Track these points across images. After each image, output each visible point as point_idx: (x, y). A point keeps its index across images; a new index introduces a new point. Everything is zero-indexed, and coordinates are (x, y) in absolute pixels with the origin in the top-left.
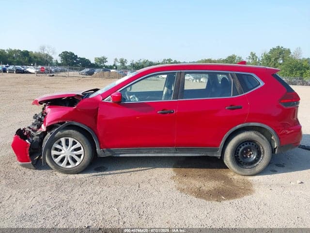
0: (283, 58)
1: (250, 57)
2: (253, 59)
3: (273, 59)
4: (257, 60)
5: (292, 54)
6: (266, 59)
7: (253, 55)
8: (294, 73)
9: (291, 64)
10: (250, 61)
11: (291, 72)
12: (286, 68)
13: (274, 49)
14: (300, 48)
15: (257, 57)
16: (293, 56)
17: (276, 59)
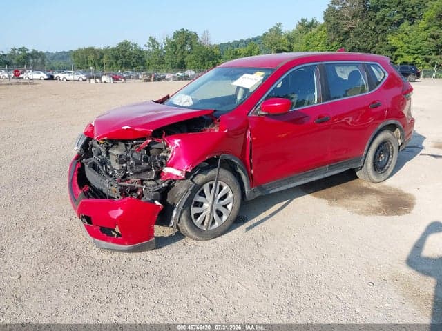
0: (191, 44)
1: (149, 43)
2: (154, 46)
3: (179, 46)
4: (160, 48)
5: (200, 38)
6: (171, 47)
7: (153, 41)
8: (206, 63)
9: (201, 52)
10: (151, 49)
11: (203, 62)
12: (197, 57)
13: (178, 33)
14: (208, 32)
15: (158, 44)
16: (201, 42)
17: (183, 46)
